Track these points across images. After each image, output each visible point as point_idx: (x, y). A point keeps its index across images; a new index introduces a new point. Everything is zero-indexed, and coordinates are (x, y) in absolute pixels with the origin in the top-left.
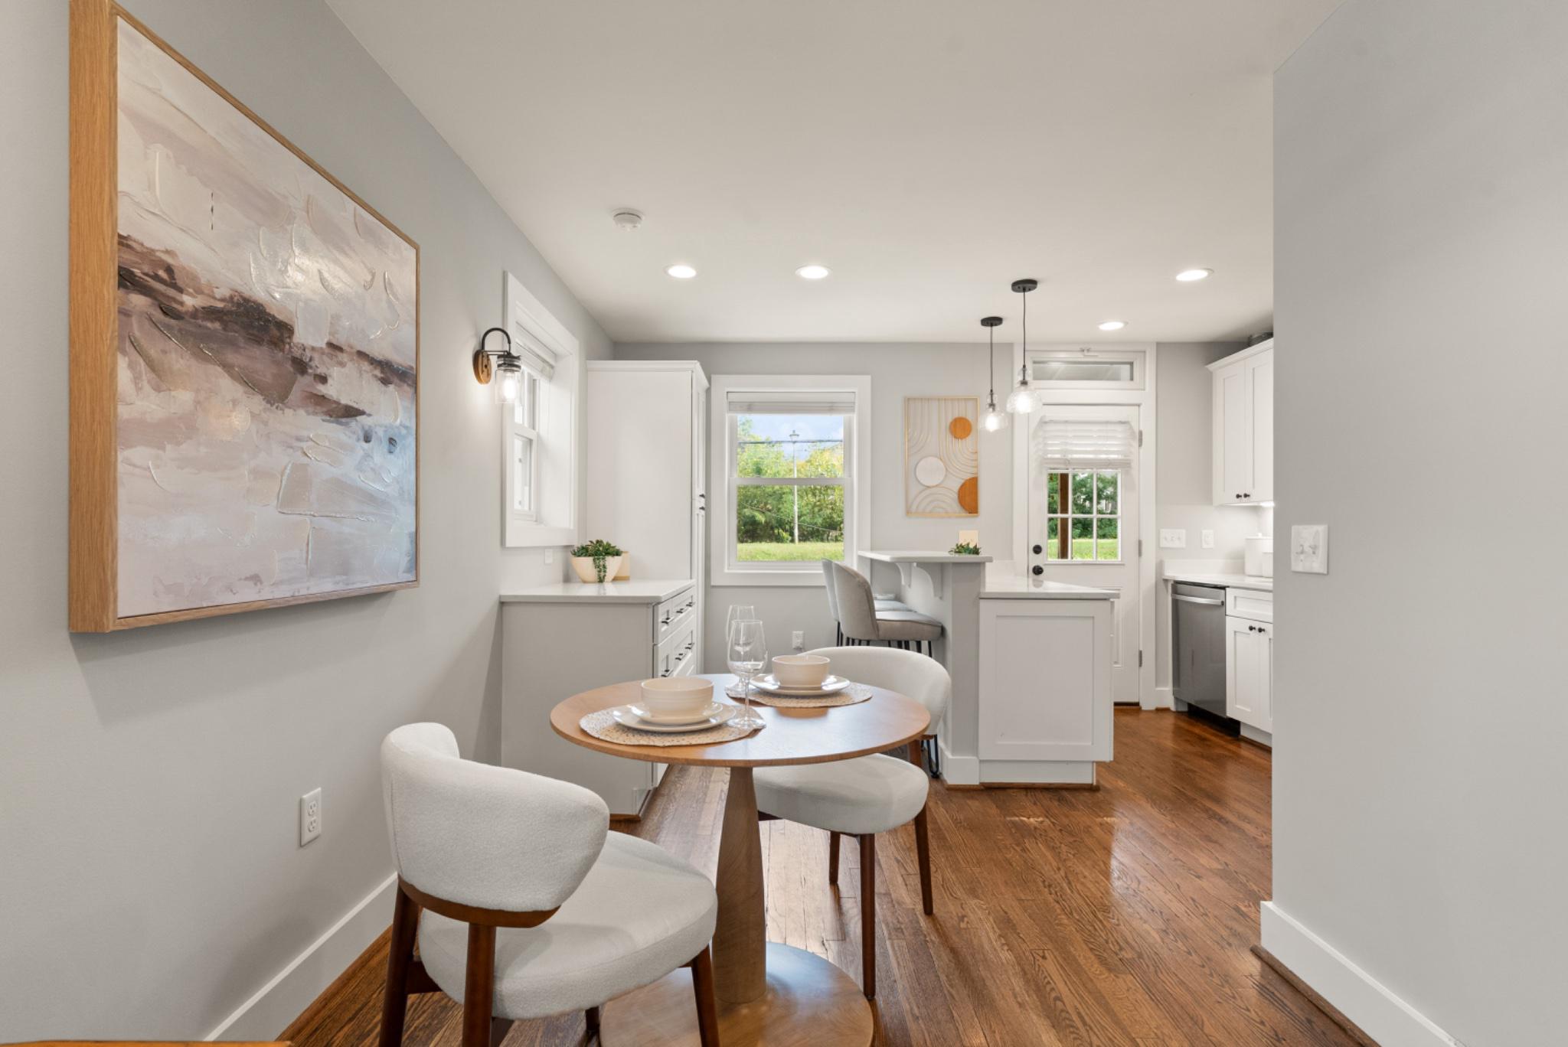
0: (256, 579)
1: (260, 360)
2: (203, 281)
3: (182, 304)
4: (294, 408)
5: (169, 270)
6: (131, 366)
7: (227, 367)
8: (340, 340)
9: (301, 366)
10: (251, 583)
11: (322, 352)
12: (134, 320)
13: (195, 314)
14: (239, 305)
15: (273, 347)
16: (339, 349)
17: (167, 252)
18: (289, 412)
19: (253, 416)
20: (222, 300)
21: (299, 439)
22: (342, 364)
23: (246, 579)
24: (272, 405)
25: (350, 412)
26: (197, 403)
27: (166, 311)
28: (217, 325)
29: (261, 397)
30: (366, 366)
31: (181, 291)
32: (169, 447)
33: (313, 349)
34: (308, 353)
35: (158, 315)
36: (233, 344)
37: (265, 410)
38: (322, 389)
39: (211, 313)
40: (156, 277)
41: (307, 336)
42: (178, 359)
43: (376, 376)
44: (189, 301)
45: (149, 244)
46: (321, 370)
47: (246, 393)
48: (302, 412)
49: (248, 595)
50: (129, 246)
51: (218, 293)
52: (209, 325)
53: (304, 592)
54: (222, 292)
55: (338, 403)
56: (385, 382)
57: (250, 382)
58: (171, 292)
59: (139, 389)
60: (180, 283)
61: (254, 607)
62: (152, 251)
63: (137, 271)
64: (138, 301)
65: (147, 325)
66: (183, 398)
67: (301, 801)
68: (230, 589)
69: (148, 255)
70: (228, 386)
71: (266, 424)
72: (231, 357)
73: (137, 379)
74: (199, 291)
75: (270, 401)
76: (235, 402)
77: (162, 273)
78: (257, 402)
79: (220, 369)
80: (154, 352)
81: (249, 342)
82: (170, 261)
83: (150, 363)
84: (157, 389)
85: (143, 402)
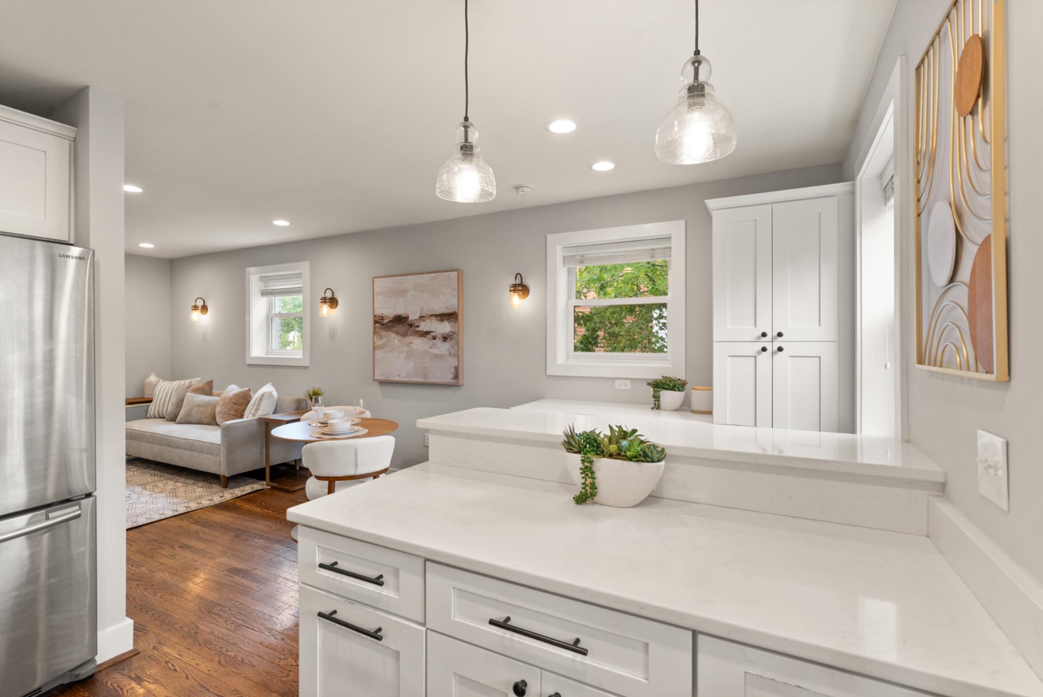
0: (399, 375)
1: (401, 328)
2: (388, 316)
4: (409, 336)
5: (382, 317)
6: (377, 337)
7: (392, 331)
8: (424, 314)
9: (411, 325)
10: (398, 376)
11: (417, 320)
12: (377, 329)
13: (387, 323)
14: (395, 317)
15: (403, 324)
16: (424, 317)
18: (408, 338)
19: (399, 340)
20: (392, 318)
21: (411, 343)
22: (424, 321)
25: (428, 333)
26: (387, 340)
27: (383, 325)
30: (434, 318)
32: (382, 350)
33: (415, 320)
34: (413, 322)
35: (380, 326)
36: (394, 326)
38: (418, 329)
39: (390, 322)
40: (380, 320)
41: (413, 317)
42: (384, 333)
43: (438, 320)
44: (385, 321)
45: (379, 314)
46: (417, 325)
47: (397, 336)
48: (411, 337)
49: (397, 379)
50: (376, 316)
52: (389, 324)
53: (412, 380)
54: (392, 316)
55: (423, 331)
56: (442, 320)
57: (398, 333)
58: (383, 321)
60: (384, 318)
61: (398, 382)
63: (377, 320)
64: (377, 325)
65: (379, 329)
66: (385, 340)
67: (424, 435)
68: (394, 377)
69: (379, 316)
70: (393, 335)
71: (401, 341)
72: (394, 329)
73: (377, 339)
74: (387, 318)
75: (402, 336)
76: (395, 338)
78: (400, 337)
80: (380, 333)
81: (398, 324)
82: (382, 315)
83: (379, 335)
84: (380, 339)
85: (379, 342)
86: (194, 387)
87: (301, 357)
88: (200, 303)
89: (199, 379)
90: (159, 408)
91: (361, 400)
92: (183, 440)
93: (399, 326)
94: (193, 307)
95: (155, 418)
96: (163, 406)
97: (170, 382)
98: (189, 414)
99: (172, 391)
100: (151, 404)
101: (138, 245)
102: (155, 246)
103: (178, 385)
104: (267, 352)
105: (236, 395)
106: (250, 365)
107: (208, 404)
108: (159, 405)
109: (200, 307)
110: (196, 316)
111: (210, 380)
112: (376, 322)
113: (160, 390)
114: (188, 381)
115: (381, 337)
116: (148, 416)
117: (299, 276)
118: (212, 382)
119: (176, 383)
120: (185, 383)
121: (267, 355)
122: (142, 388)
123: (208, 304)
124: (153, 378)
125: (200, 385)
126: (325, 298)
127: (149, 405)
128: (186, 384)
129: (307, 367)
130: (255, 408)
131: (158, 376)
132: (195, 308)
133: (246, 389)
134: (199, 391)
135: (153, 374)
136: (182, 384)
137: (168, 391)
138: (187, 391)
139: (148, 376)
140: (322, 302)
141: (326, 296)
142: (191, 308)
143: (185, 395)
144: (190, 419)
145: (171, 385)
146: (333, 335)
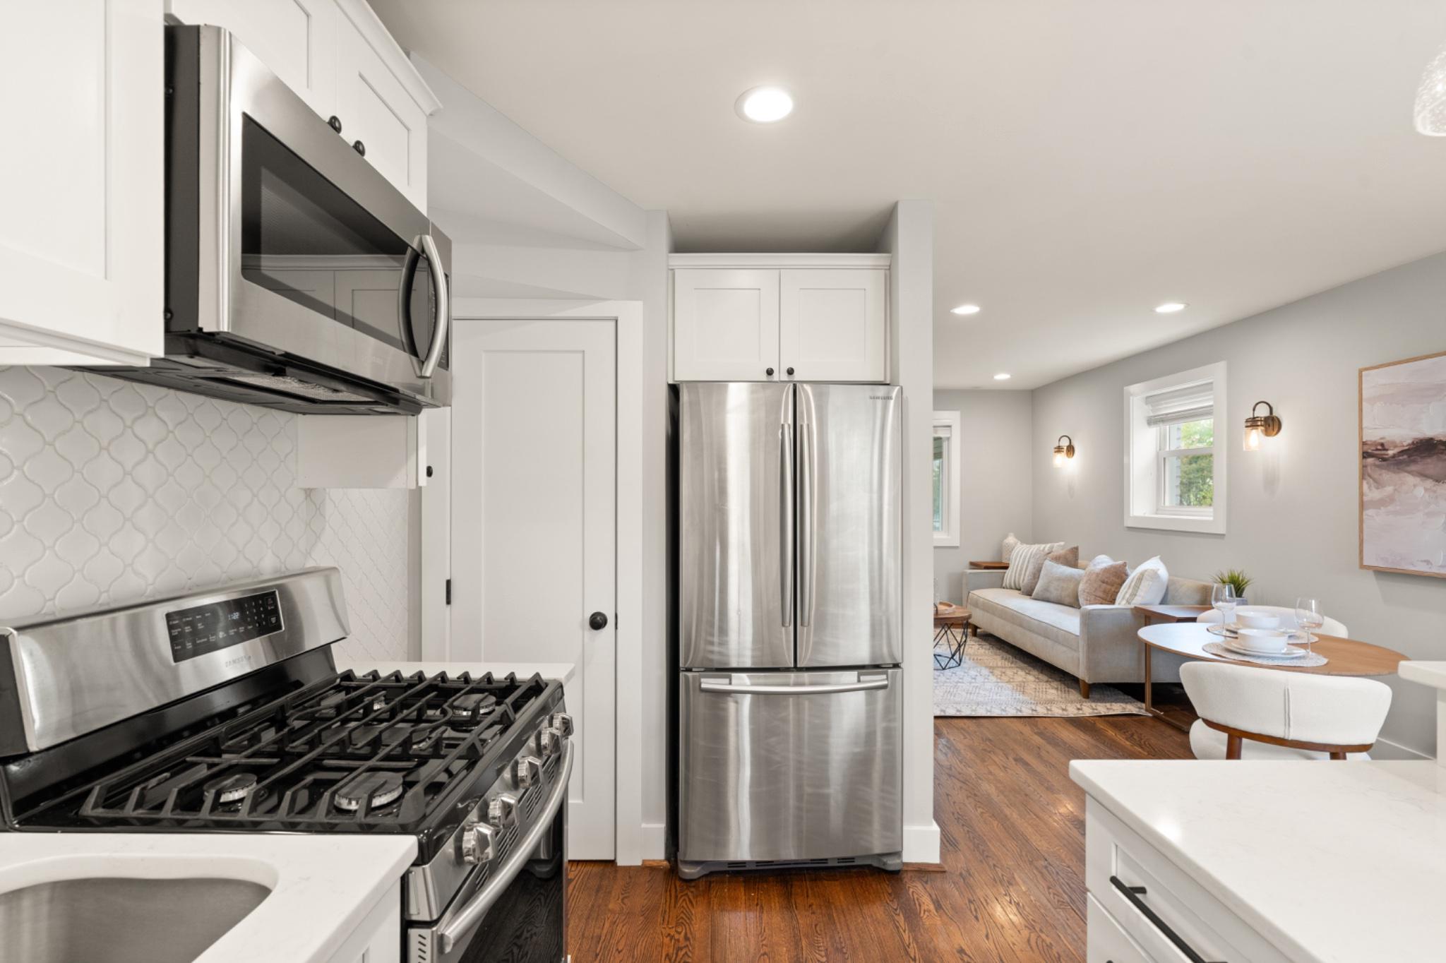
0: (1428, 562)
1: (1435, 464)
2: (1398, 441)
3: (1387, 455)
5: (1382, 445)
6: (1368, 483)
7: (1409, 472)
10: (1425, 564)
12: (1369, 468)
13: (1394, 456)
14: (1417, 442)
15: (1440, 455)
17: (1382, 439)
19: (1426, 490)
20: (1407, 446)
23: (1422, 561)
24: (1439, 482)
26: (1395, 490)
27: (1384, 459)
28: (1405, 457)
29: (1431, 480)
31: (1387, 450)
32: (1382, 508)
35: (1378, 462)
36: (1414, 462)
37: (1434, 486)
39: (1402, 453)
40: (1377, 450)
42: (1386, 476)
44: (1391, 453)
45: (1374, 439)
47: (1422, 480)
49: (1421, 569)
50: (1366, 444)
51: (1405, 444)
52: (1401, 458)
54: (1410, 442)
57: (1424, 476)
58: (1383, 452)
59: (1370, 490)
60: (1386, 447)
61: (1426, 574)
62: (1375, 441)
63: (1370, 451)
64: (1370, 460)
65: (1373, 467)
66: (1389, 489)
68: (1415, 564)
69: (1374, 443)
70: (1410, 480)
71: (1435, 492)
72: (1413, 467)
73: (1370, 487)
74: (1396, 447)
75: (1437, 480)
76: (1415, 486)
77: (1379, 447)
78: (1429, 483)
79: (1406, 474)
80: (1376, 476)
81: (1422, 458)
82: (1382, 441)
83: (1375, 480)
84: (1378, 488)
85: (1372, 494)
86: (1055, 554)
87: (1211, 519)
88: (1065, 443)
89: (1062, 543)
90: (1015, 577)
91: (1313, 602)
92: (1036, 622)
93: (1429, 460)
94: (1056, 448)
95: (1011, 588)
96: (1020, 575)
97: (1028, 546)
98: (1046, 589)
99: (1030, 557)
100: (1007, 571)
101: (993, 377)
102: (1011, 376)
103: (1038, 549)
104: (1157, 510)
105: (1106, 570)
106: (1130, 528)
107: (1070, 579)
108: (1016, 573)
109: (1065, 448)
110: (1060, 460)
111: (1076, 546)
112: (1365, 455)
113: (1018, 554)
114: (1048, 545)
115: (1379, 484)
116: (1004, 585)
117: (1208, 387)
118: (1077, 548)
119: (1035, 548)
120: (1044, 548)
121: (1156, 514)
122: (1000, 550)
123: (1075, 444)
124: (1011, 540)
125: (1062, 552)
126: (1254, 418)
127: (1005, 573)
128: (1046, 549)
129: (1222, 536)
130: (1130, 591)
131: (1017, 537)
132: (1059, 449)
133: (1120, 562)
134: (1059, 559)
135: (1012, 534)
136: (1042, 548)
137: (1025, 557)
138: (1045, 559)
139: (1006, 536)
140: (1247, 427)
141: (1255, 416)
142: (1054, 450)
143: (1042, 564)
144: (1047, 595)
145: (1029, 550)
146: (1271, 481)
